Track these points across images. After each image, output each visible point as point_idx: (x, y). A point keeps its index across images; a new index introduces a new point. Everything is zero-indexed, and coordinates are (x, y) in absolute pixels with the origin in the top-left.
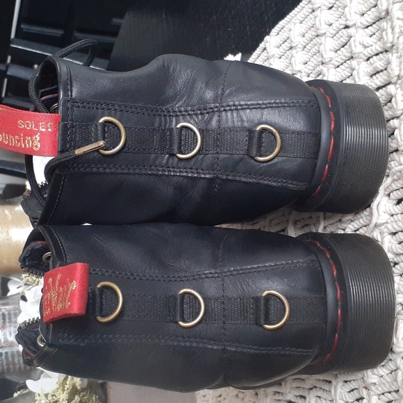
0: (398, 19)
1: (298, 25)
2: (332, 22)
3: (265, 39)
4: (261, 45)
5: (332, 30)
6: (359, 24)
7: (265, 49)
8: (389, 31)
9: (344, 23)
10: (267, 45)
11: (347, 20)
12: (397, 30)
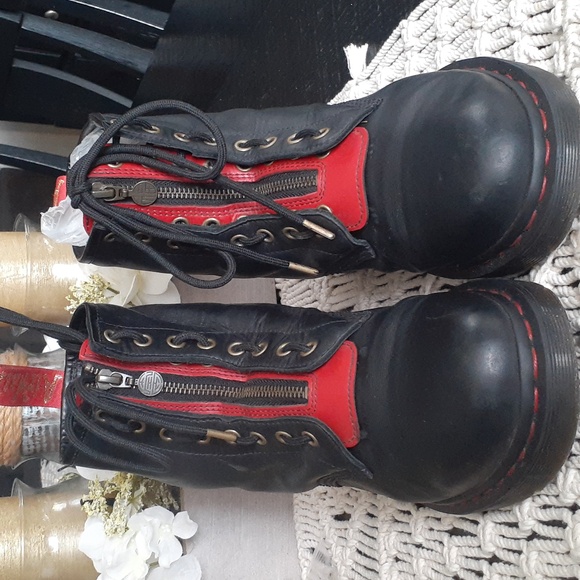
0: (573, 44)
1: (447, 9)
2: (491, 14)
3: (401, 23)
4: (395, 31)
5: (490, 24)
6: (525, 28)
7: (400, 36)
8: (562, 56)
9: (507, 21)
10: (404, 32)
11: (511, 18)
12: (571, 59)
